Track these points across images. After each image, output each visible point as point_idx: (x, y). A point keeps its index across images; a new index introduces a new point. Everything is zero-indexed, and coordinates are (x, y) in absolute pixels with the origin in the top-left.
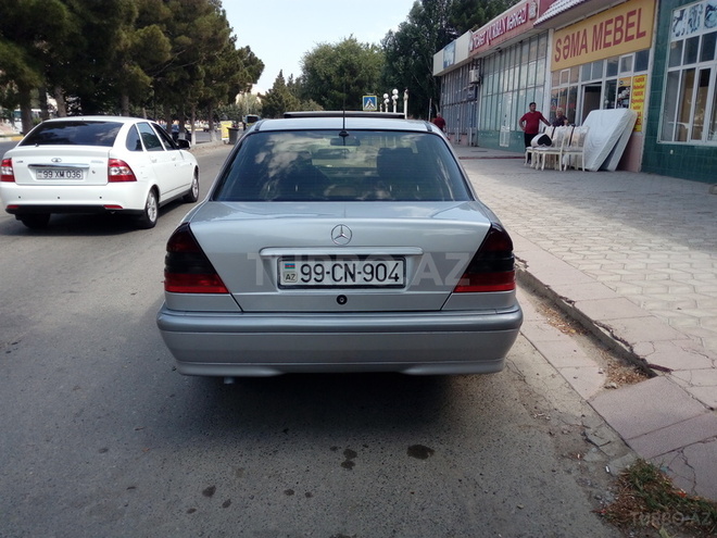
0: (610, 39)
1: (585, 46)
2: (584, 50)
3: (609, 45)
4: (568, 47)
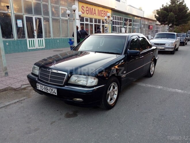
0: (103, 15)
1: (95, 13)
2: (95, 14)
3: (103, 16)
4: (88, 11)
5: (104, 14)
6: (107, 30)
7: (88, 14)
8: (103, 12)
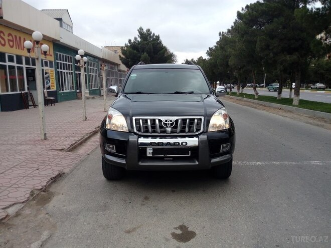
4: (12, 41)
7: (12, 47)
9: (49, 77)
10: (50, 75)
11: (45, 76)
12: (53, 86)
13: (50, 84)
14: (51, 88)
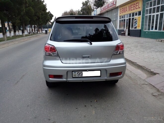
4: (123, 11)
5: (134, 7)
6: (136, 22)
8: (132, 6)
9: (137, 21)
10: (138, 20)
11: (134, 21)
12: (139, 27)
13: (137, 25)
14: (137, 28)
